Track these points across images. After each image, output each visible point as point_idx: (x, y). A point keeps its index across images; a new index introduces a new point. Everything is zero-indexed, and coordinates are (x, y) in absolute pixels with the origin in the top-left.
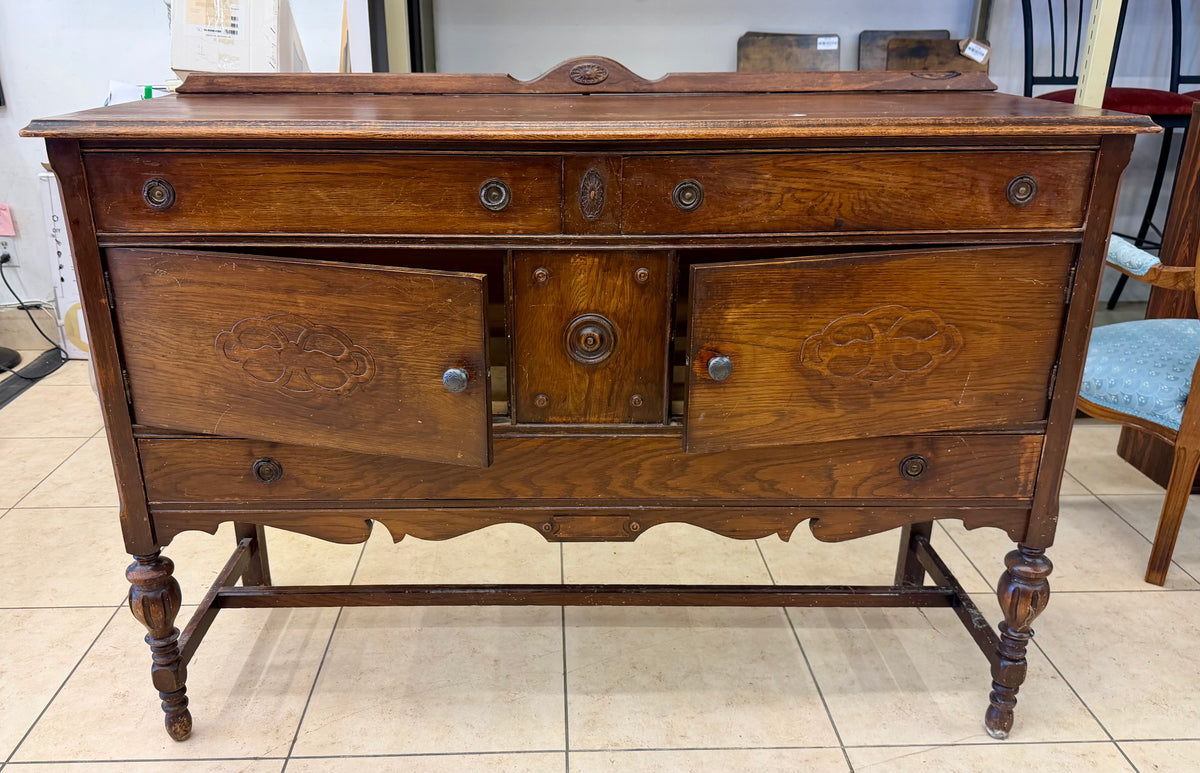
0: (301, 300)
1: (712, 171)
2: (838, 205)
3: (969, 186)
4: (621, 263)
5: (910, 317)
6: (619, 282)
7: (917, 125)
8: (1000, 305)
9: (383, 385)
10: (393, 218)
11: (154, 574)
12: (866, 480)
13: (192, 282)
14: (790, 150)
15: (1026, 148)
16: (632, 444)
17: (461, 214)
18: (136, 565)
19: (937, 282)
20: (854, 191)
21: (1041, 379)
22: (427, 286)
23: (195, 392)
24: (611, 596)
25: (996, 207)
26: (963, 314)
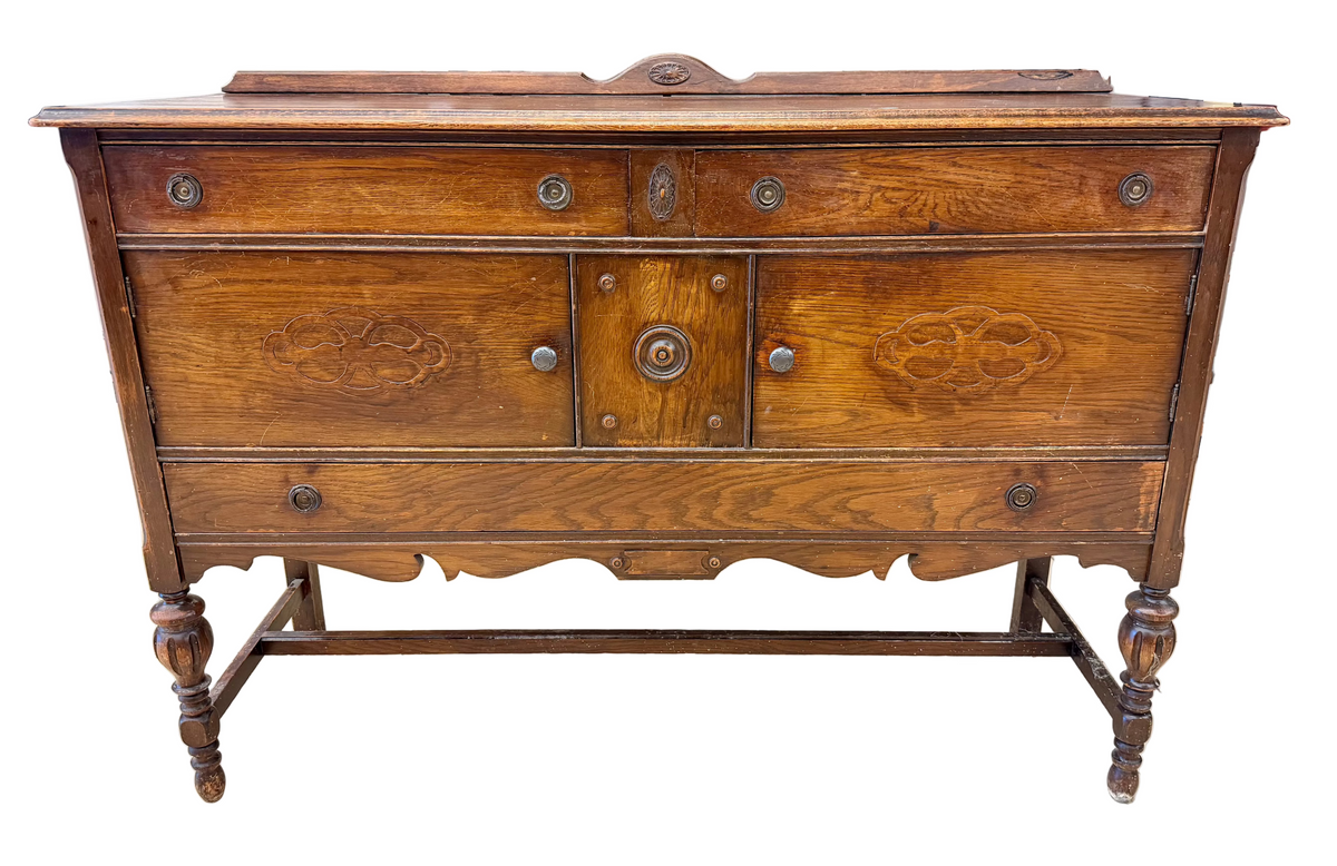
0: (366, 290)
1: (794, 168)
2: (933, 205)
3: (1077, 185)
4: (695, 269)
5: (997, 319)
6: (694, 290)
7: (1018, 116)
8: (1106, 312)
9: (460, 373)
10: (443, 217)
11: (181, 614)
12: (970, 509)
13: (236, 281)
14: (878, 145)
15: (1139, 142)
16: (710, 470)
17: (519, 214)
18: (160, 604)
19: (1028, 283)
20: (951, 190)
21: (1161, 398)
22: (510, 266)
23: (238, 402)
24: (695, 643)
25: (1107, 207)
26: (1060, 320)
